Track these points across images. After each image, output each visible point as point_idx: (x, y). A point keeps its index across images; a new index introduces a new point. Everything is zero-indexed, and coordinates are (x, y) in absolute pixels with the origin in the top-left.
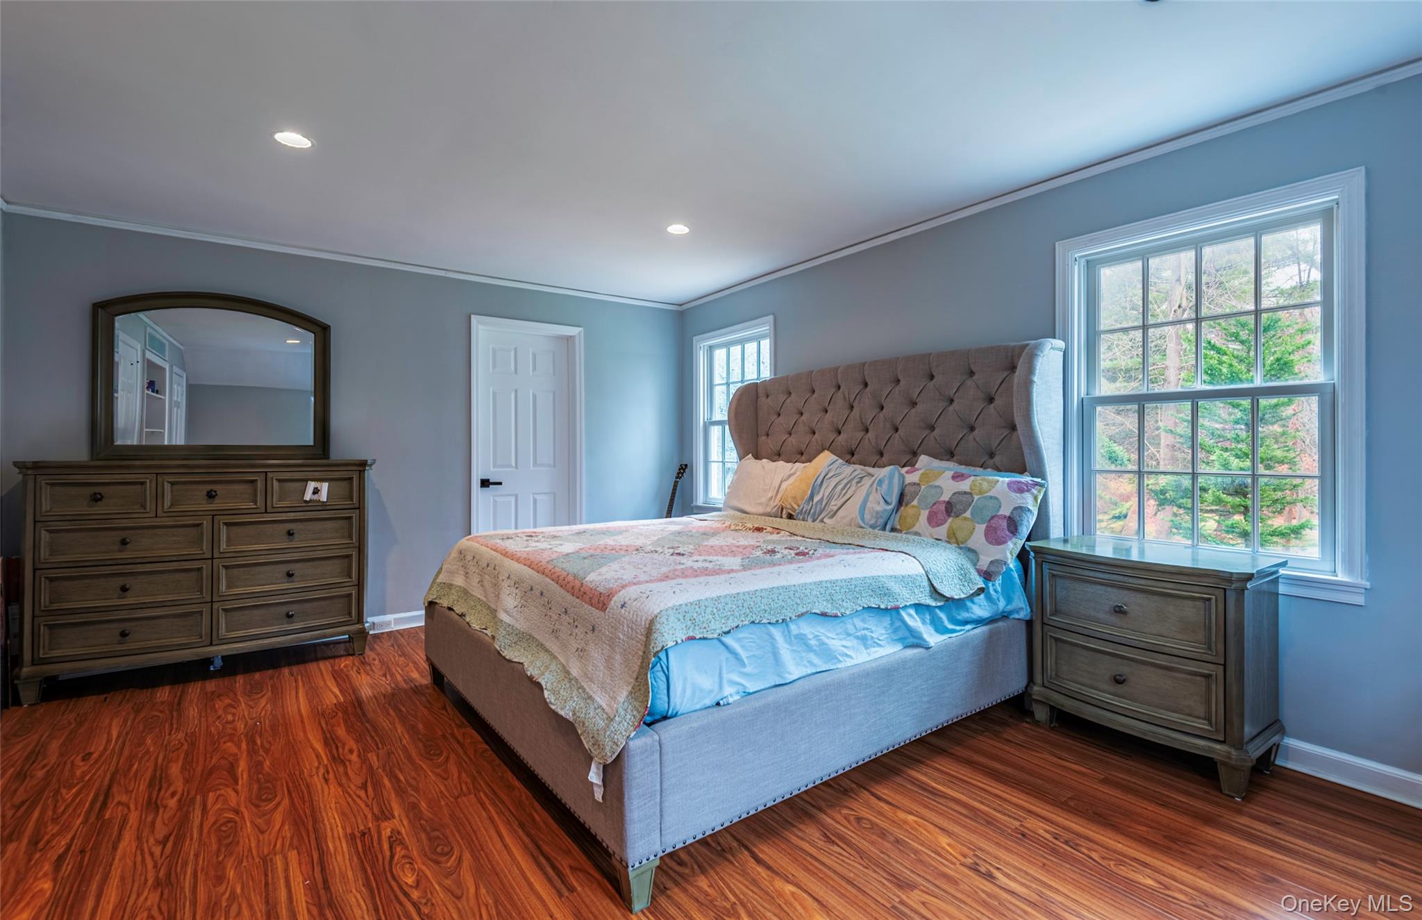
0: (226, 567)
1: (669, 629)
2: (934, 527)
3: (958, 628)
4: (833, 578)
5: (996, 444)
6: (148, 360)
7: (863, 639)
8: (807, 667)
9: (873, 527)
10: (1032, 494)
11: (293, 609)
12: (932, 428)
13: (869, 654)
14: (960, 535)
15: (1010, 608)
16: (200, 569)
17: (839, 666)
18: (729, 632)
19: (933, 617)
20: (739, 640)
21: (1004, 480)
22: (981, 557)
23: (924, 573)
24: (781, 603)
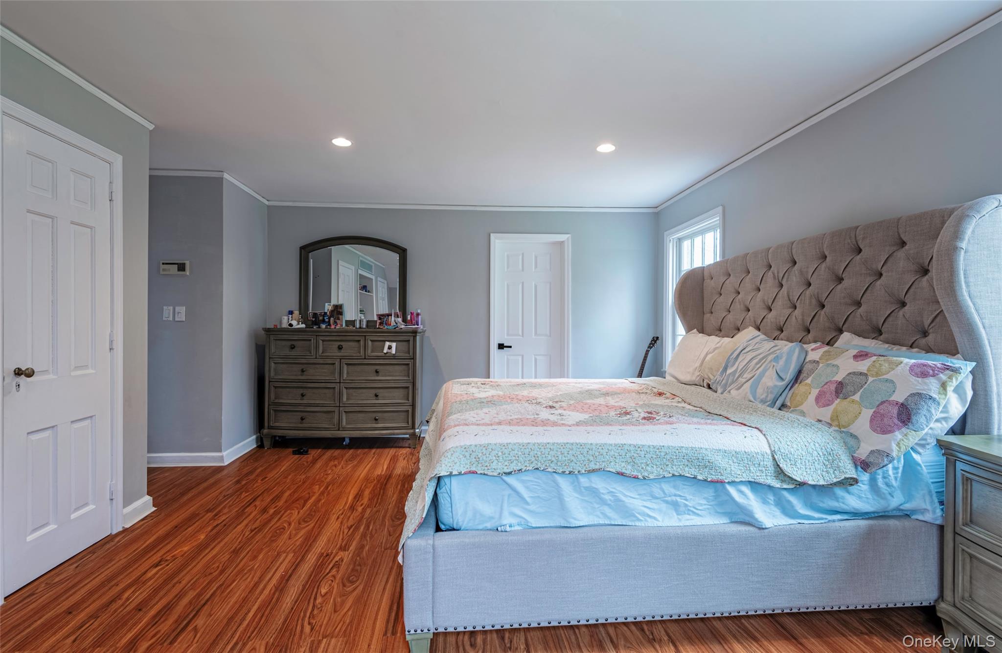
0: (346, 388)
1: (449, 462)
2: (819, 407)
3: (817, 515)
4: (640, 443)
5: (929, 321)
6: (360, 274)
7: (675, 505)
8: (599, 518)
9: (763, 402)
10: (939, 380)
11: (378, 416)
12: (859, 304)
13: (680, 520)
14: (844, 419)
15: (907, 506)
16: (334, 388)
17: (637, 524)
18: (510, 473)
19: (779, 499)
20: (523, 482)
21: (908, 360)
22: (862, 444)
23: (769, 452)
24: (570, 457)
